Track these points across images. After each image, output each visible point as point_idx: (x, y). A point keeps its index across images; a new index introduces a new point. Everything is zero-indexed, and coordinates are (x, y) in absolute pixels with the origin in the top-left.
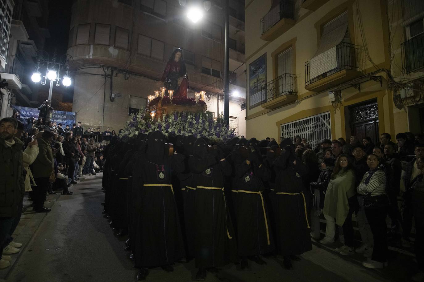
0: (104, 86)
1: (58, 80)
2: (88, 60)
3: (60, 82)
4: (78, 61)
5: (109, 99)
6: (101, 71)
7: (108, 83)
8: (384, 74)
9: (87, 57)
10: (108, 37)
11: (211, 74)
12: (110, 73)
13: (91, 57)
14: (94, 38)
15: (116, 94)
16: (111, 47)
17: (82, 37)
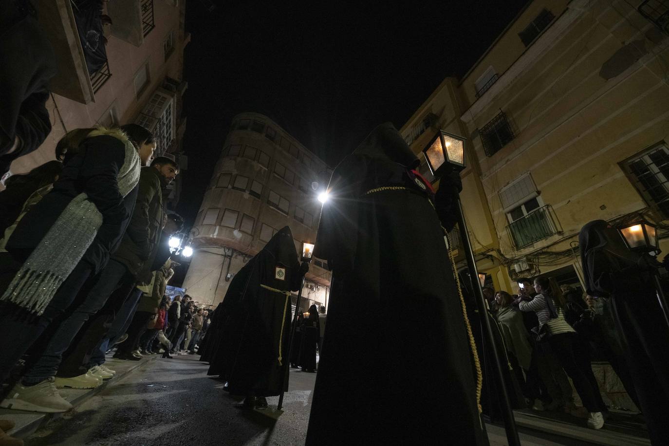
0: (222, 266)
1: (179, 249)
2: (211, 239)
3: (180, 251)
4: (201, 240)
5: (225, 278)
6: (221, 251)
7: (227, 263)
8: (494, 253)
9: (211, 236)
10: (235, 221)
11: (322, 266)
12: (230, 254)
13: (215, 237)
14: (222, 221)
15: (232, 274)
16: (236, 230)
17: (210, 218)
